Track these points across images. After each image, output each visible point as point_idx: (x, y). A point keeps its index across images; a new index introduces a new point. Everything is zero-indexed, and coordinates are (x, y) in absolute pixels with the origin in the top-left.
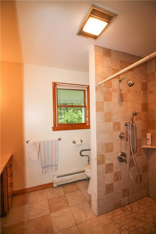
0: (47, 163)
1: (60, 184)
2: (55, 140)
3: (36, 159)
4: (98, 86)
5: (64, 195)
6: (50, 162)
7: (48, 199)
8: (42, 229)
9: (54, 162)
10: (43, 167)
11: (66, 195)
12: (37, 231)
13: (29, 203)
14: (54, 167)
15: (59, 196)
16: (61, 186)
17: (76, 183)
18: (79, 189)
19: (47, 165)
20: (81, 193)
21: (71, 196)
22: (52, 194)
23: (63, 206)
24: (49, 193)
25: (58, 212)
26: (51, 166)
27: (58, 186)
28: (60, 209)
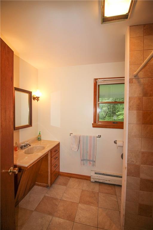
0: (85, 157)
1: (97, 180)
2: (94, 137)
3: (75, 151)
4: (134, 77)
5: (98, 193)
6: (88, 156)
7: (82, 190)
8: (68, 212)
9: (92, 157)
10: (82, 159)
11: (99, 193)
12: (63, 211)
13: (67, 186)
14: (91, 162)
15: (93, 192)
16: (99, 184)
17: (116, 186)
18: (116, 195)
19: (85, 158)
20: (116, 200)
21: (104, 197)
22: (87, 186)
23: (92, 203)
24: (85, 185)
25: (85, 205)
26: (89, 160)
27: (96, 182)
28: (89, 204)
